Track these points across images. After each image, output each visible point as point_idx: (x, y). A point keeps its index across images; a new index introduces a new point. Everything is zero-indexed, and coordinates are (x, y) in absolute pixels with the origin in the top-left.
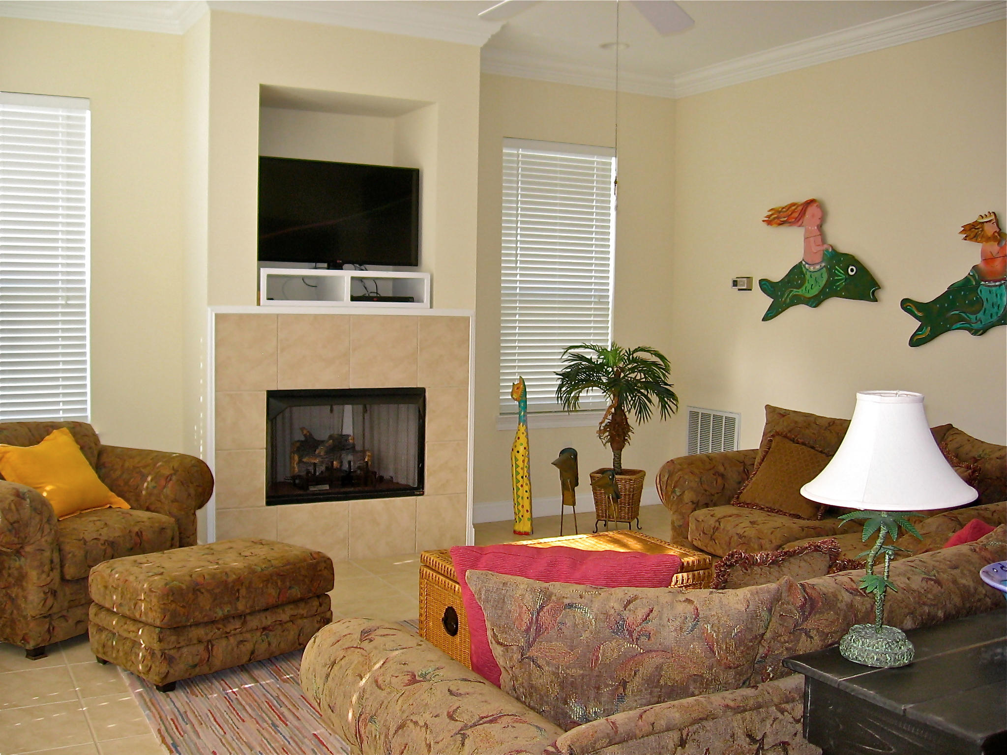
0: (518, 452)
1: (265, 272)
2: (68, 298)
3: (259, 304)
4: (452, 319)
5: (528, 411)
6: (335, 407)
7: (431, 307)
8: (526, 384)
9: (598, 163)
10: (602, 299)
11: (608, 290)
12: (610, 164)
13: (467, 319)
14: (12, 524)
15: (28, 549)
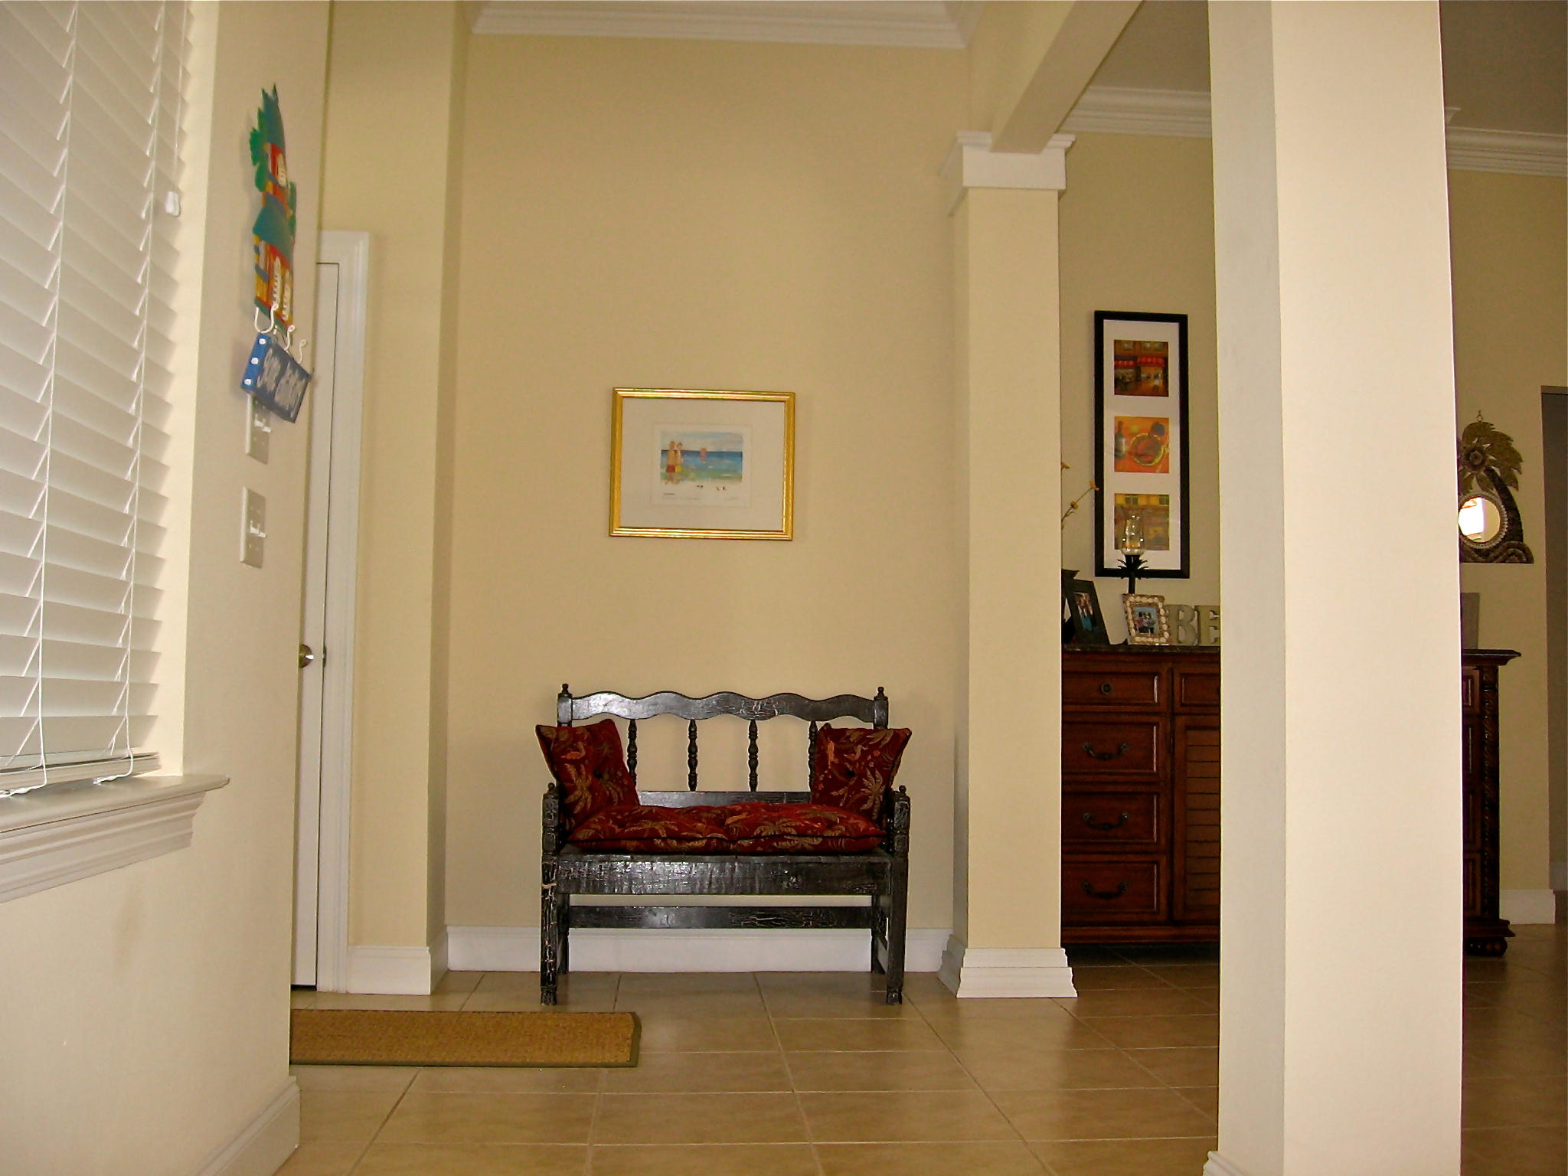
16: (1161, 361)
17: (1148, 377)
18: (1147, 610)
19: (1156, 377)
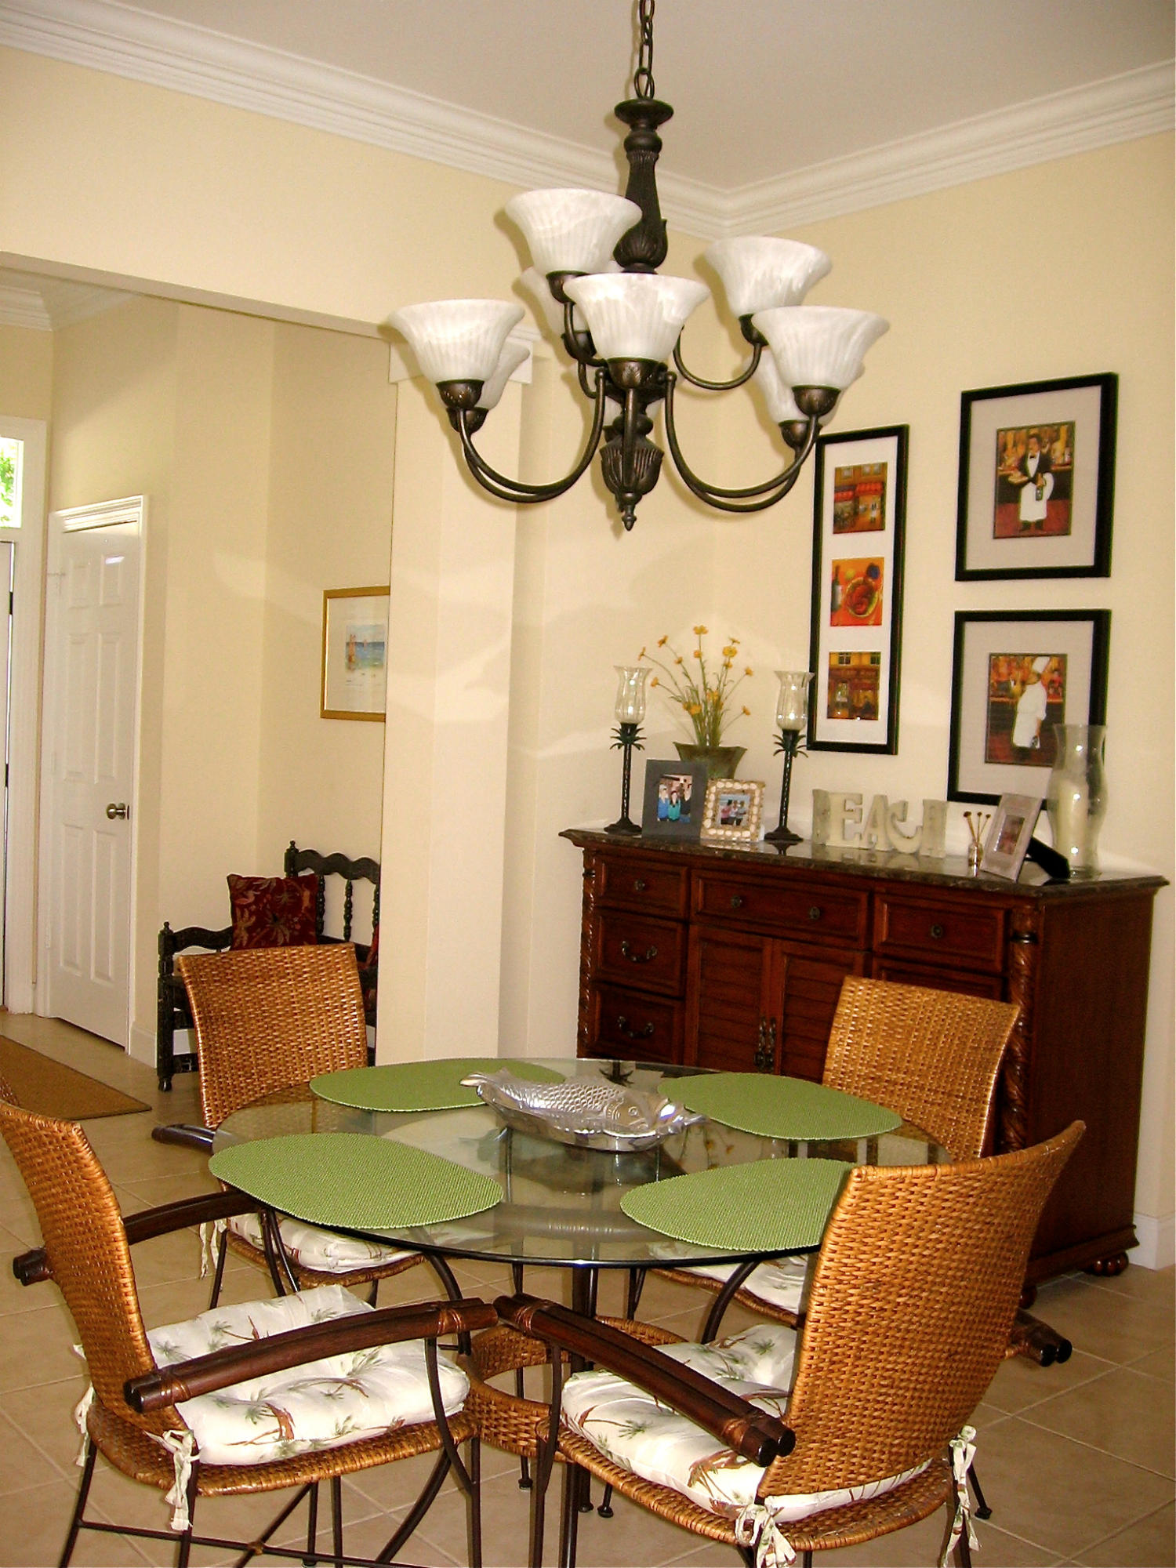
16: (879, 487)
17: (866, 509)
18: (740, 797)
19: (874, 507)
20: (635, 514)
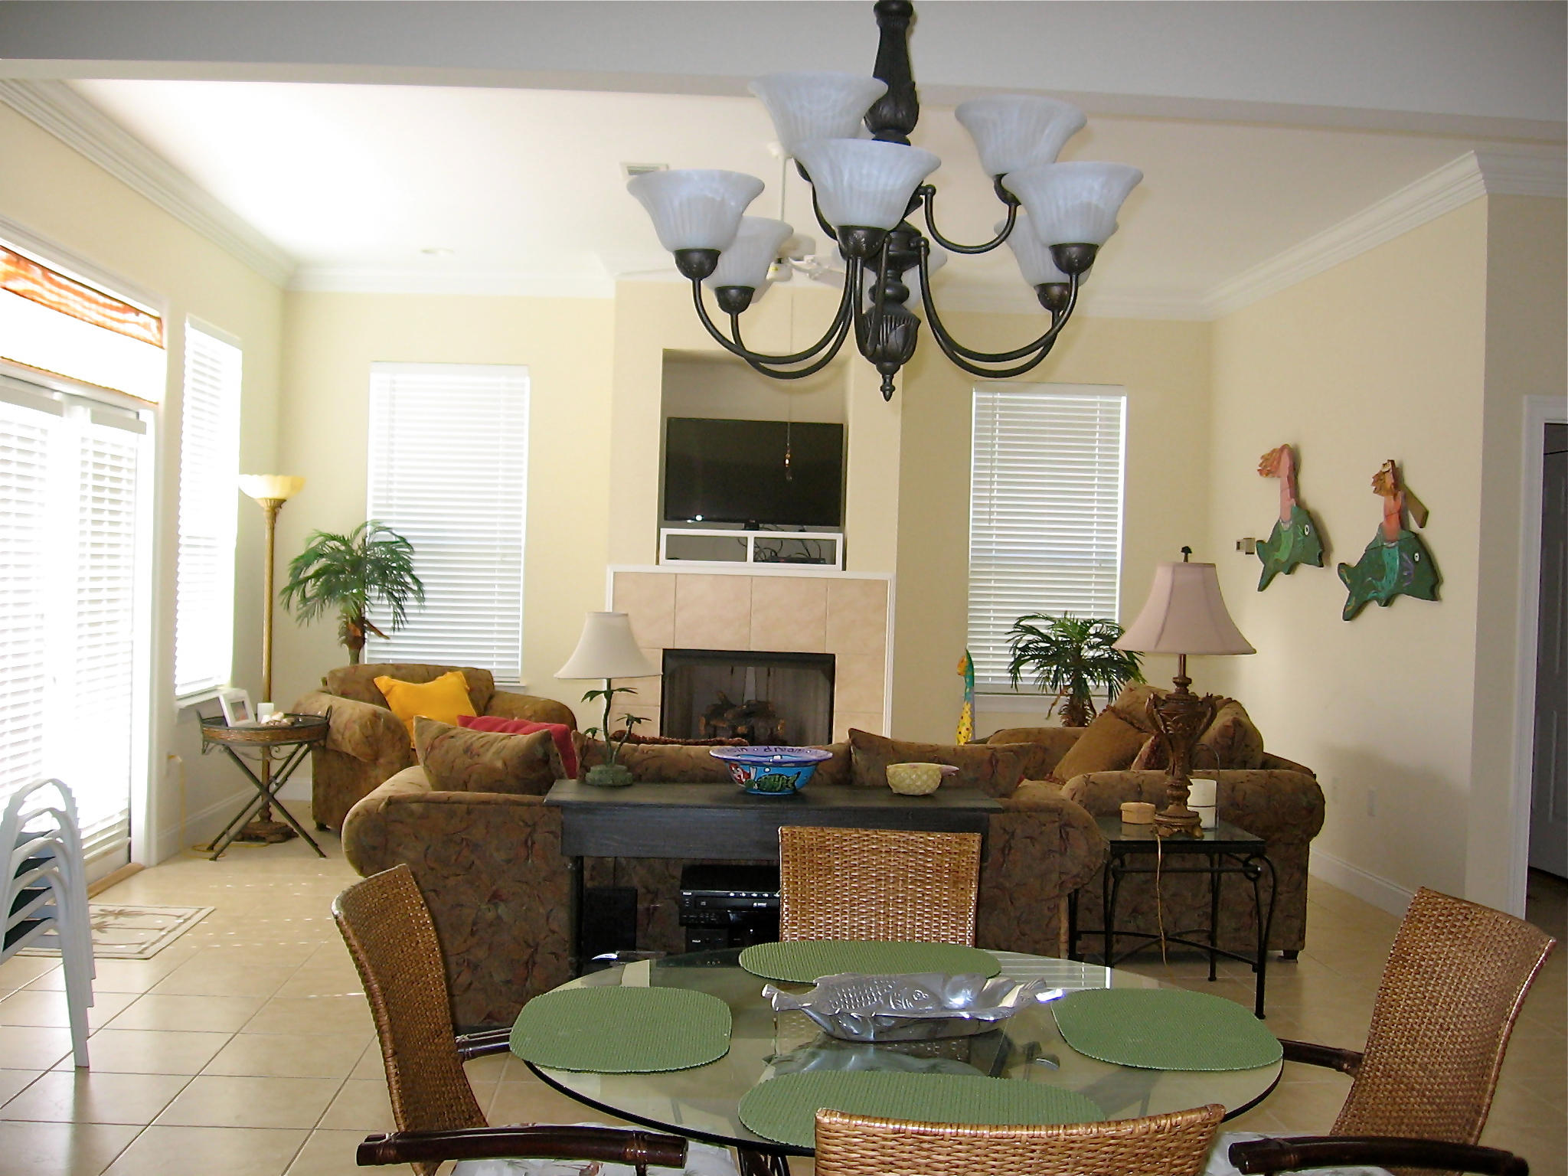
0: (960, 733)
1: (665, 532)
2: (505, 555)
3: (658, 562)
4: (867, 582)
5: (976, 691)
6: (736, 669)
7: (844, 568)
8: (973, 659)
9: (1101, 404)
10: (1105, 564)
11: (1116, 553)
12: (1119, 404)
13: (884, 583)
14: (367, 737)
15: (382, 761)
20: (893, 384)
